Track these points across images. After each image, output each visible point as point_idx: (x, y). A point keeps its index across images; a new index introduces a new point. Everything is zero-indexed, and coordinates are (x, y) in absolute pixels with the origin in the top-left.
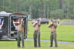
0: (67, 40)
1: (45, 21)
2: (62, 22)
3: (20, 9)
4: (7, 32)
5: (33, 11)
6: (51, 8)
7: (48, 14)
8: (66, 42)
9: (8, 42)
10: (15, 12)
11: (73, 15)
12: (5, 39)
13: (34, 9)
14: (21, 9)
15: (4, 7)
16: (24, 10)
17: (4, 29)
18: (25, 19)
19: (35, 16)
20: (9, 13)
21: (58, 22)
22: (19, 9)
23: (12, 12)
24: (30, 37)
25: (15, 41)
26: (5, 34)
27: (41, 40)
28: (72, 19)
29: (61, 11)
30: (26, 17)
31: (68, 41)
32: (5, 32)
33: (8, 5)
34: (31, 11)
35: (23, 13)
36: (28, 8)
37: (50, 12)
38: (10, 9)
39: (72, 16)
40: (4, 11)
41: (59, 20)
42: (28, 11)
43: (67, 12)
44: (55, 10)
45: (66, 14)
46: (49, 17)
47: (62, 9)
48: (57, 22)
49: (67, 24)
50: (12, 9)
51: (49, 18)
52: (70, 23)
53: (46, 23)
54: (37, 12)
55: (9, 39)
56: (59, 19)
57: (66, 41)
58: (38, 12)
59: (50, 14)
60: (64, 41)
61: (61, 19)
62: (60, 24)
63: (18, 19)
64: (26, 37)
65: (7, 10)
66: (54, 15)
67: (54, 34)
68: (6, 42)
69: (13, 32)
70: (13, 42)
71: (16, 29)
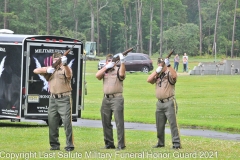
0: (213, 124)
1: (142, 62)
2: (195, 64)
3: (60, 22)
4: (16, 96)
5: (102, 30)
6: (160, 18)
7: (150, 38)
8: (207, 133)
9: (19, 129)
10: (42, 32)
11: (231, 43)
12: (9, 121)
13: (104, 22)
14: (64, 22)
15: (6, 14)
16: (73, 24)
17: (7, 88)
18: (74, 56)
19: (108, 45)
20: (25, 33)
21: (185, 66)
22: (56, 22)
23: (34, 32)
24: (91, 115)
25: (41, 126)
26: (8, 103)
27: (126, 125)
28: (229, 54)
29: (192, 30)
30: (79, 47)
31: (216, 129)
32: (9, 99)
33: (20, 10)
34: (96, 29)
35: (69, 34)
36: (84, 18)
37: (156, 33)
38: (26, 20)
39: (229, 47)
40: (8, 28)
41: (185, 58)
42: (86, 27)
43: (212, 32)
44: (175, 24)
45: (208, 41)
46: (156, 49)
47: (197, 23)
48: (181, 66)
49: (212, 73)
50: (33, 21)
51: (153, 52)
52: (221, 68)
53: (146, 70)
54: (115, 32)
55: (23, 121)
56: (188, 54)
57: (208, 128)
58: (118, 32)
59: (156, 40)
60: (202, 127)
61: (191, 55)
62: (190, 72)
63: (51, 54)
64: (79, 116)
65: (15, 23)
66: (170, 41)
67: (167, 104)
68: (14, 129)
69: (35, 99)
70: (34, 129)
71: (45, 88)
